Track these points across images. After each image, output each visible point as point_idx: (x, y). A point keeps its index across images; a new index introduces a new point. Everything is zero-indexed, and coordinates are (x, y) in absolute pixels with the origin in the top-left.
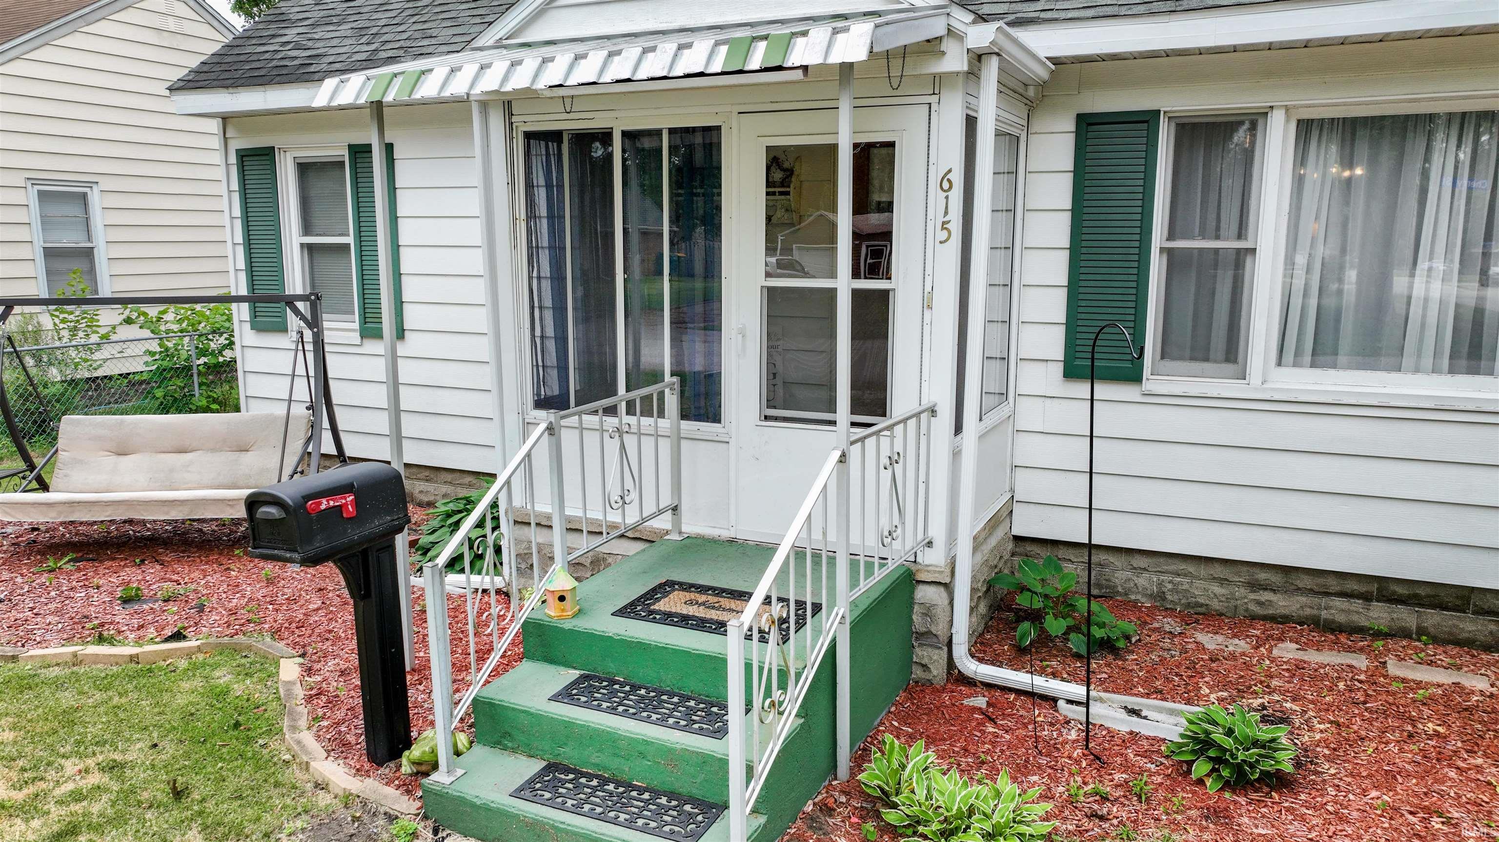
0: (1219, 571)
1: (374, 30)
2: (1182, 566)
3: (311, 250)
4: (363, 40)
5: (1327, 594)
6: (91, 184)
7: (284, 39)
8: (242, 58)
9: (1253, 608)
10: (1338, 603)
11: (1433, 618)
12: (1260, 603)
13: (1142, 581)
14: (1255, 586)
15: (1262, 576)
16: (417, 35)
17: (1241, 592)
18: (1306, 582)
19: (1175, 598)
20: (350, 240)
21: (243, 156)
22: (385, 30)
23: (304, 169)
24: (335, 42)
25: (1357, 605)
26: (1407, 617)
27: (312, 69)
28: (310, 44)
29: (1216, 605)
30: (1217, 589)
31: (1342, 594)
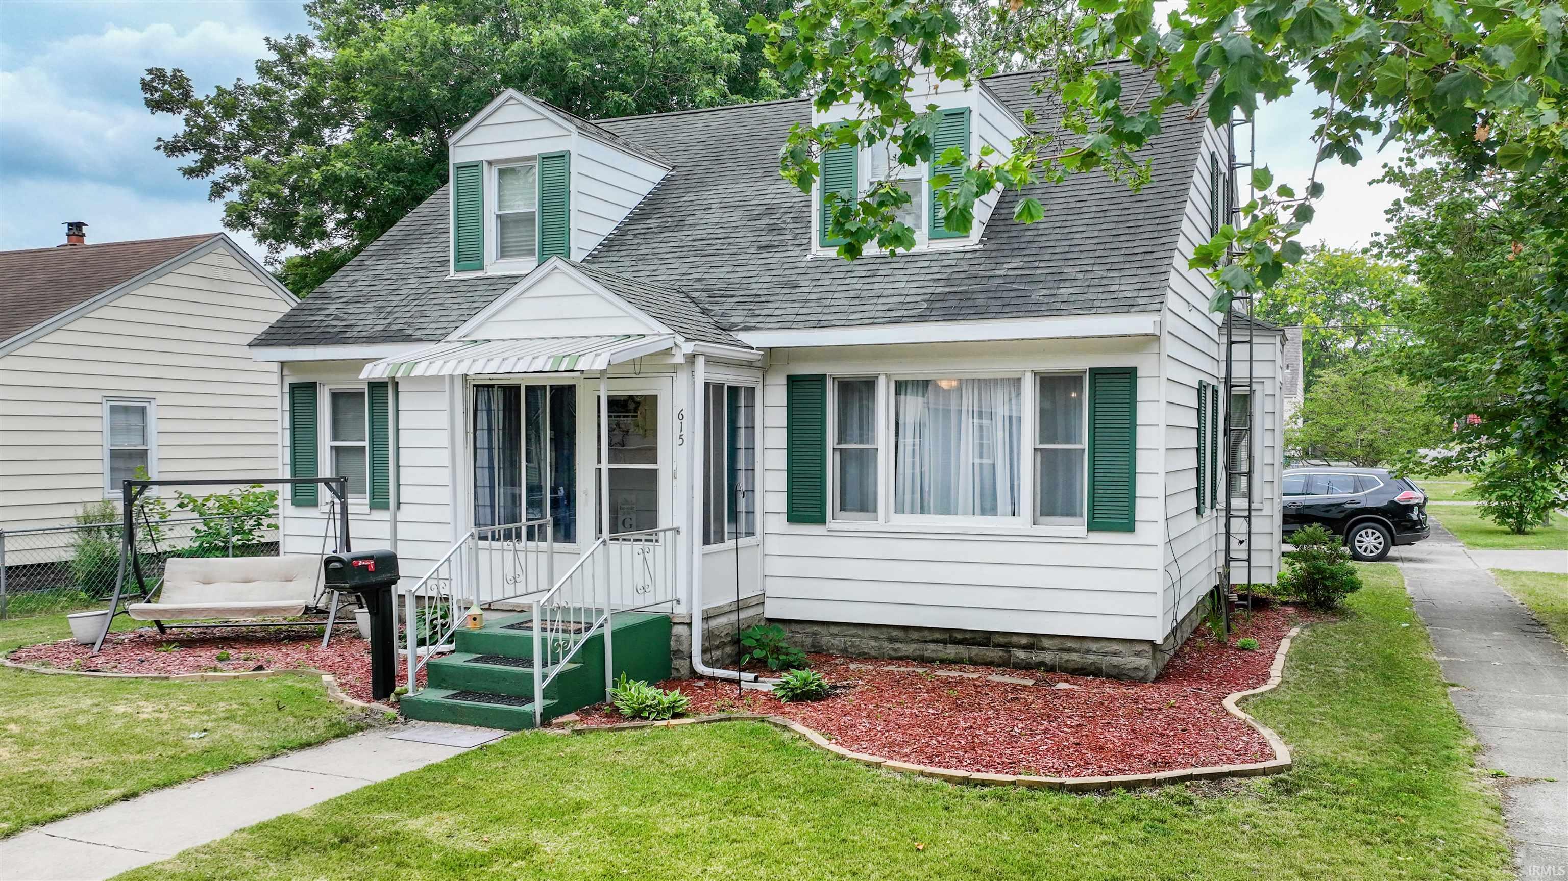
0: (873, 632)
1: (389, 309)
2: (853, 631)
3: (337, 450)
4: (382, 316)
5: (926, 642)
6: (149, 400)
7: (327, 312)
8: (299, 324)
9: (893, 653)
10: (932, 646)
11: (975, 651)
12: (895, 650)
13: (836, 642)
14: (892, 640)
15: (895, 633)
16: (417, 314)
17: (886, 644)
18: (915, 635)
19: (853, 650)
20: (366, 444)
21: (294, 387)
22: (396, 309)
23: (336, 397)
24: (362, 316)
25: (940, 646)
26: (963, 651)
27: (347, 335)
28: (345, 316)
29: (873, 653)
30: (873, 643)
31: (933, 641)
